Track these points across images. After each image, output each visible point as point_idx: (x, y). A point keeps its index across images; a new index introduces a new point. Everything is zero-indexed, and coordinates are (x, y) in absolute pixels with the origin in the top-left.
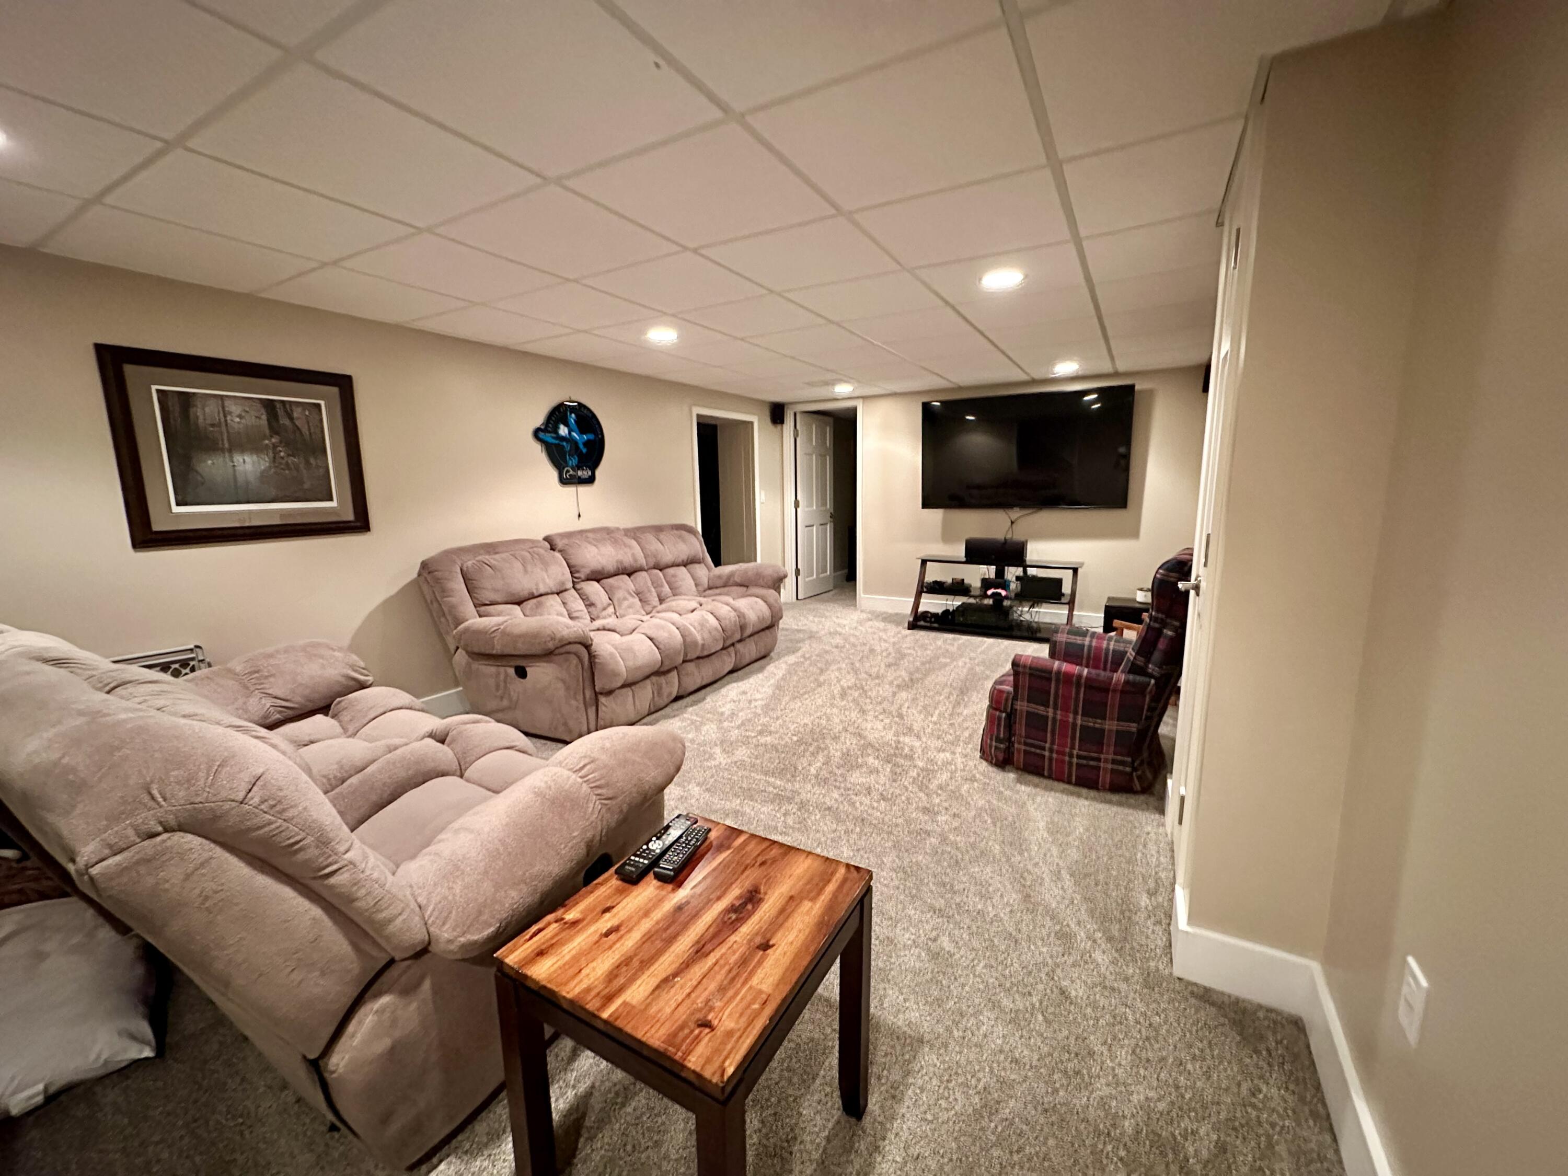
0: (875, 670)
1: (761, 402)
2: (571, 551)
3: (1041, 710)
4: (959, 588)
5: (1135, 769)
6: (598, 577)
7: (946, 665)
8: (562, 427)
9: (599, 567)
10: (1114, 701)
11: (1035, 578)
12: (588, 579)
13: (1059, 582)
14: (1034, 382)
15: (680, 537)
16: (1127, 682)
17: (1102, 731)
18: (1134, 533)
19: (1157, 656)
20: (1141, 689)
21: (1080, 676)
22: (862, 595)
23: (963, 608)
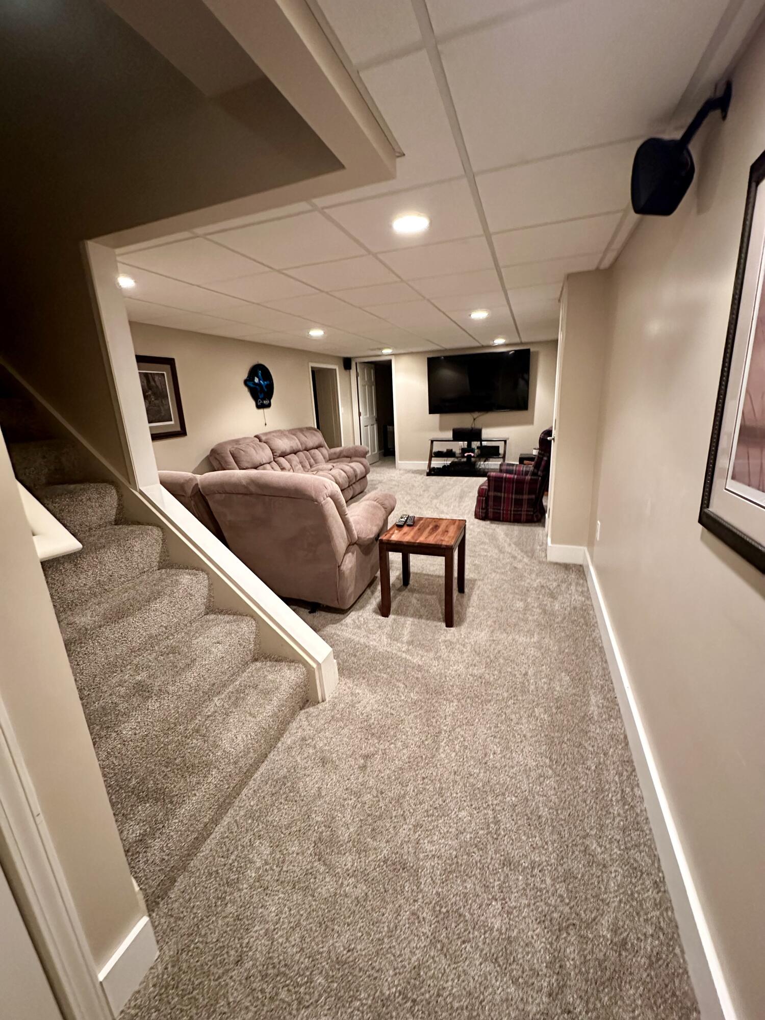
0: (418, 493)
1: (339, 357)
2: (271, 442)
3: (499, 494)
4: (449, 454)
5: (534, 513)
6: (283, 455)
7: (450, 489)
8: (256, 378)
9: (284, 450)
10: (526, 487)
11: (486, 447)
12: (280, 456)
13: (498, 448)
14: (483, 347)
15: (311, 433)
16: (531, 479)
17: (522, 499)
18: (530, 422)
19: (541, 468)
20: (536, 480)
21: (514, 478)
22: (399, 462)
23: (453, 464)
